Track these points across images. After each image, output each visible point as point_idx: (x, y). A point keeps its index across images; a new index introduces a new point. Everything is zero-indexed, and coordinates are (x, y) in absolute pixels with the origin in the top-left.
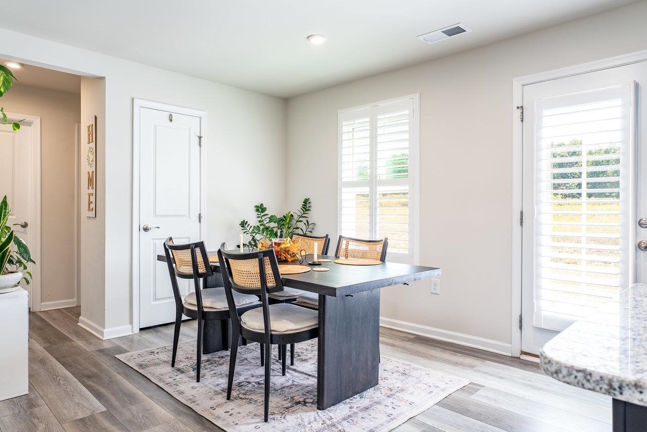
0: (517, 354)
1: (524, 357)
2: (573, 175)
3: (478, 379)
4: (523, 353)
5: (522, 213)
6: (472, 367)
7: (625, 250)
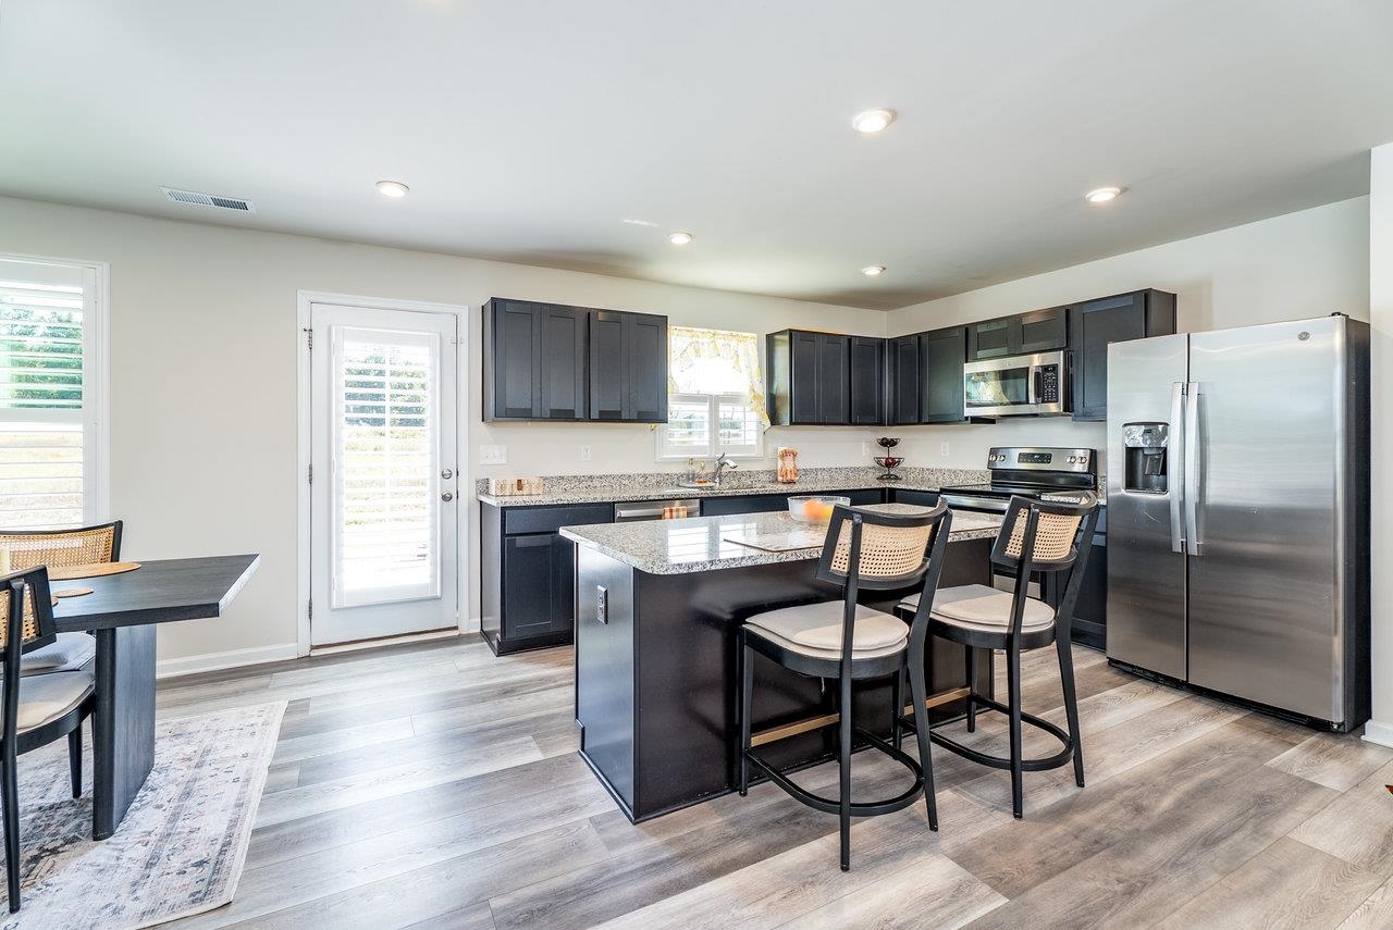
0: (305, 652)
1: (315, 653)
2: (378, 397)
3: (297, 694)
4: (313, 648)
5: (311, 468)
6: (266, 687)
7: (433, 502)
